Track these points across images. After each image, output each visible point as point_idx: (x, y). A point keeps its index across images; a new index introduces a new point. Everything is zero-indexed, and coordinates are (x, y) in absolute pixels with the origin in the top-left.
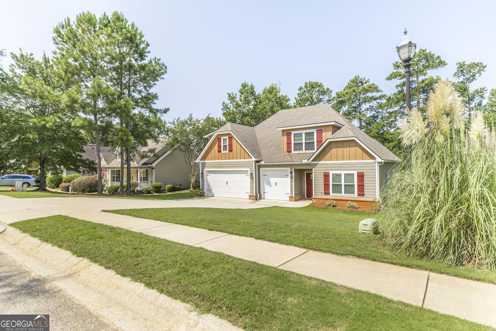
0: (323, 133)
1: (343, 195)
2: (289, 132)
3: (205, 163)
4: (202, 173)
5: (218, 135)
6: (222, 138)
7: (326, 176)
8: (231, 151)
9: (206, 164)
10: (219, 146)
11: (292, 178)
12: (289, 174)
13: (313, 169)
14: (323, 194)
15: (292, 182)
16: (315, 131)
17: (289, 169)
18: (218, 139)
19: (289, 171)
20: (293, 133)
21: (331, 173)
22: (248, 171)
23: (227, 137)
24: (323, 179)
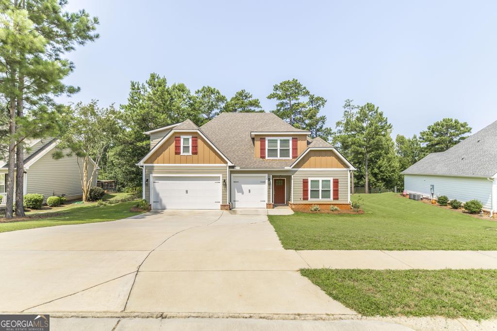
0: (298, 142)
1: (320, 200)
2: (263, 137)
3: (153, 167)
4: (147, 180)
5: (175, 133)
6: (182, 137)
7: (305, 182)
8: (195, 152)
9: (155, 168)
10: (178, 148)
11: (269, 184)
12: (267, 181)
13: (292, 176)
14: (302, 199)
15: (270, 189)
16: (290, 138)
17: (266, 175)
18: (176, 137)
19: (267, 177)
20: (267, 138)
21: (310, 179)
22: (219, 177)
23: (190, 137)
24: (302, 185)
